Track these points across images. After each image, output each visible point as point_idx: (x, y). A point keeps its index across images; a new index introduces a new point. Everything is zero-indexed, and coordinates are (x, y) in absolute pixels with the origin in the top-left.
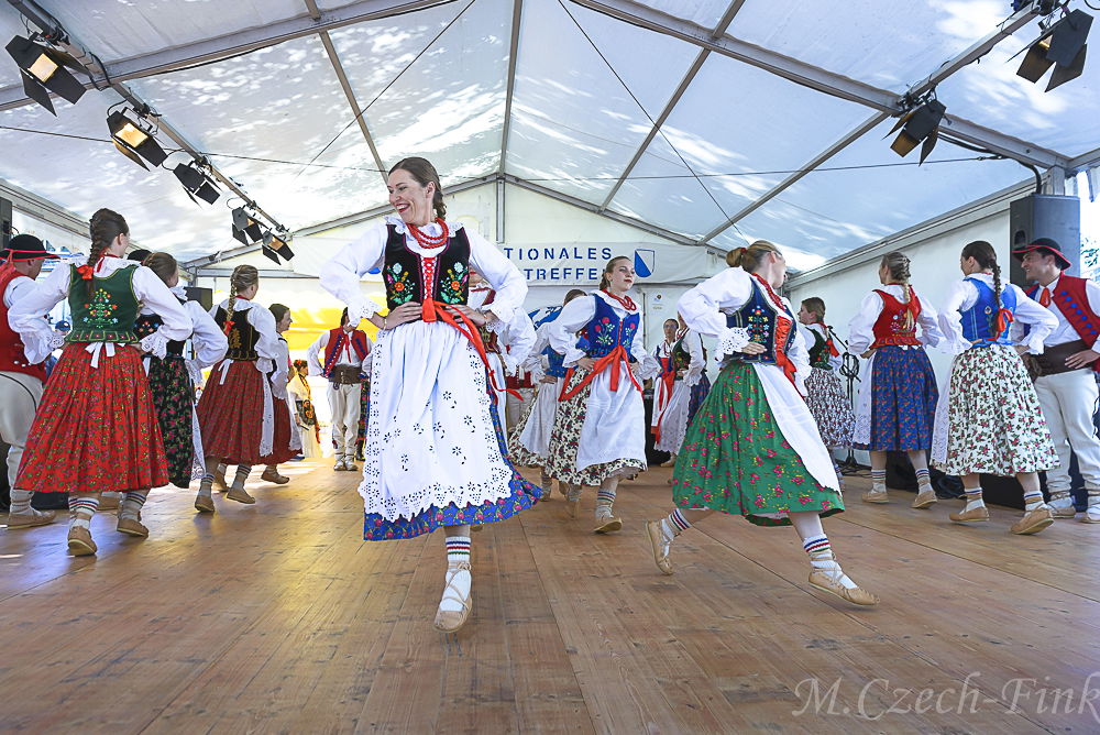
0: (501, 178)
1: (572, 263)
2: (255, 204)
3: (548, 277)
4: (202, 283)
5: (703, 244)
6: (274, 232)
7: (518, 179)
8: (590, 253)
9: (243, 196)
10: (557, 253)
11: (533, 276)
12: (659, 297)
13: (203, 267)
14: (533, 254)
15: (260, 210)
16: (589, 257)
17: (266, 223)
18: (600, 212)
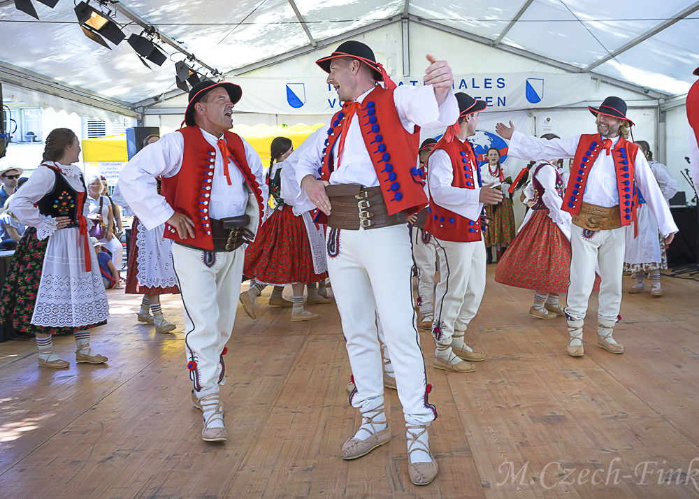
0: (405, 17)
2: (193, 57)
4: (150, 122)
5: (588, 71)
6: (210, 75)
7: (420, 19)
8: (486, 83)
9: (184, 52)
10: (457, 84)
12: (548, 120)
13: (150, 106)
15: (199, 61)
16: (486, 87)
17: (203, 72)
18: (494, 46)
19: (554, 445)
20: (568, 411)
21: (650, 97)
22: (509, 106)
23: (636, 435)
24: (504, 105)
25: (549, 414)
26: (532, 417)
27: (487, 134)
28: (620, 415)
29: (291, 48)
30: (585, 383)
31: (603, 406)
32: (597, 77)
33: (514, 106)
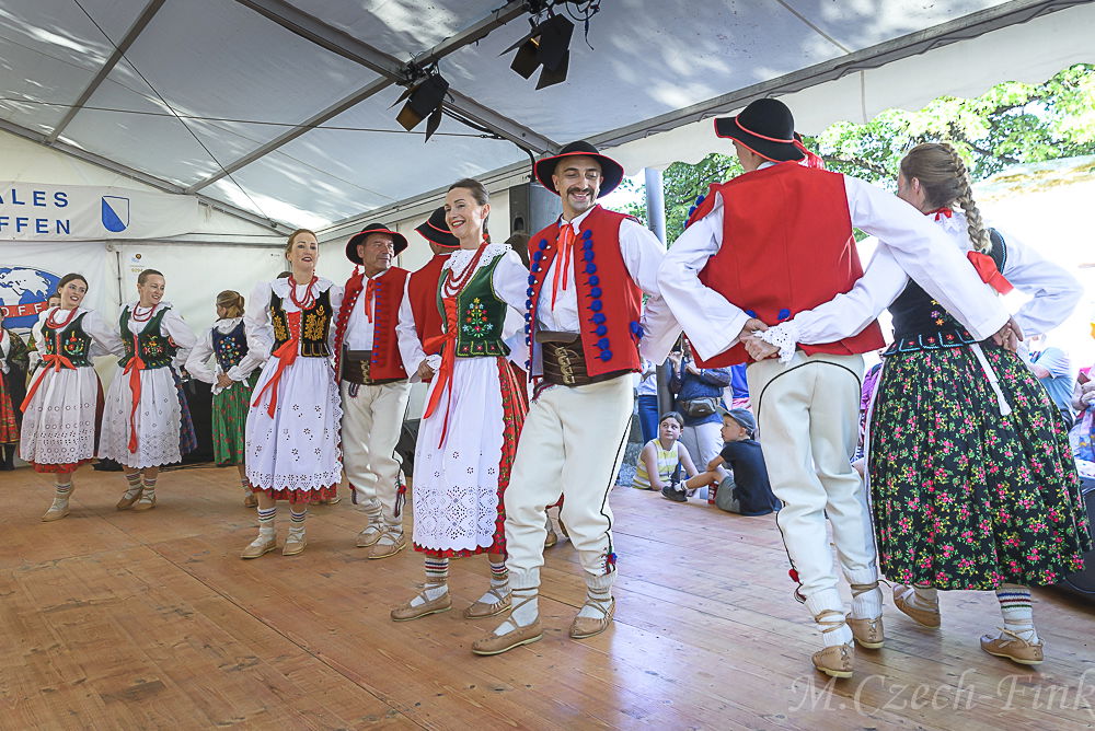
1: (10, 211)
5: (194, 193)
8: (36, 198)
12: (139, 257)
16: (35, 203)
18: (46, 144)
20: (166, 673)
21: (278, 232)
22: (75, 234)
23: (272, 688)
24: (67, 232)
25: (136, 684)
27: (40, 273)
28: (248, 661)
30: (196, 622)
31: (221, 652)
32: (207, 202)
33: (83, 234)
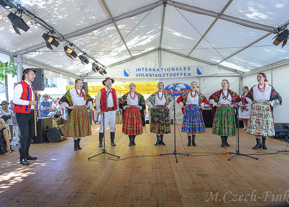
0: (160, 49)
1: (180, 72)
2: (97, 62)
3: (173, 76)
4: (85, 81)
5: (217, 65)
6: (102, 67)
7: (164, 49)
8: (184, 69)
9: (94, 60)
10: (175, 69)
11: (169, 75)
12: (204, 80)
13: (85, 76)
14: (169, 70)
15: (99, 63)
16: (184, 70)
17: (100, 66)
18: (187, 57)
19: (204, 184)
20: (209, 173)
21: (237, 73)
22: (191, 76)
23: (232, 182)
24: (190, 75)
25: (203, 174)
26: (197, 174)
27: (184, 84)
28: (227, 175)
29: (125, 59)
30: (215, 164)
31: (221, 172)
32: (220, 66)
33: (193, 76)
